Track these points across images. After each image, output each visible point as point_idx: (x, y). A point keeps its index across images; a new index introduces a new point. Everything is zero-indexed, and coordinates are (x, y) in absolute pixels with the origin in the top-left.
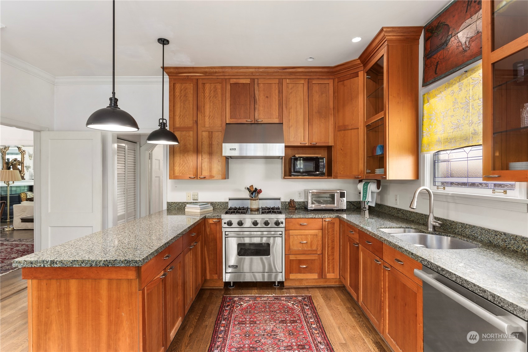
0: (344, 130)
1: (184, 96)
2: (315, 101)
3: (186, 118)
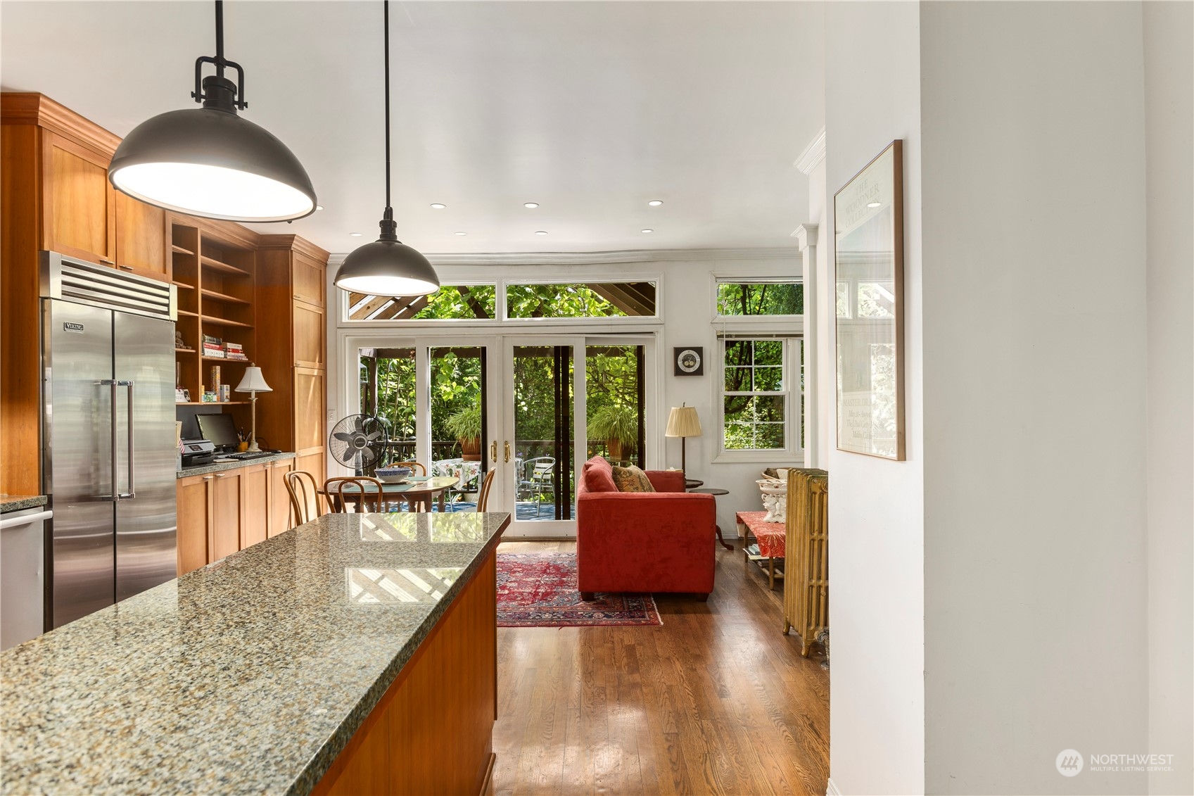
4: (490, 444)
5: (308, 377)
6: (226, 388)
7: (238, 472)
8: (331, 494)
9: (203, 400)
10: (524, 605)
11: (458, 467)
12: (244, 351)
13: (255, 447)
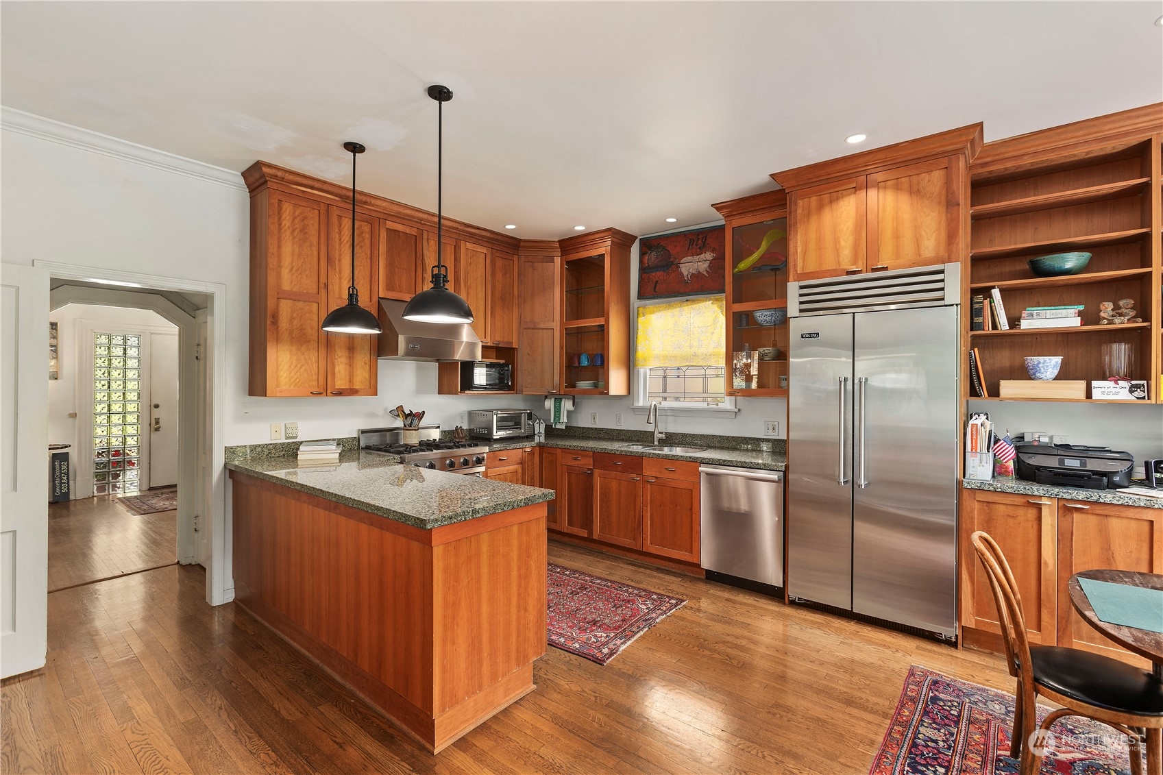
0: (533, 329)
1: (301, 231)
2: (498, 281)
3: (305, 276)
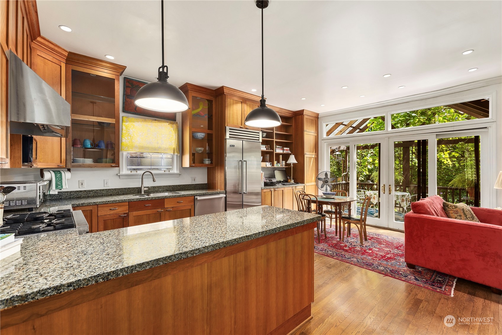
4: (381, 185)
5: (310, 158)
6: (284, 162)
7: (283, 189)
8: (305, 199)
9: (276, 165)
10: (374, 260)
11: (375, 194)
12: (290, 150)
13: (292, 181)
